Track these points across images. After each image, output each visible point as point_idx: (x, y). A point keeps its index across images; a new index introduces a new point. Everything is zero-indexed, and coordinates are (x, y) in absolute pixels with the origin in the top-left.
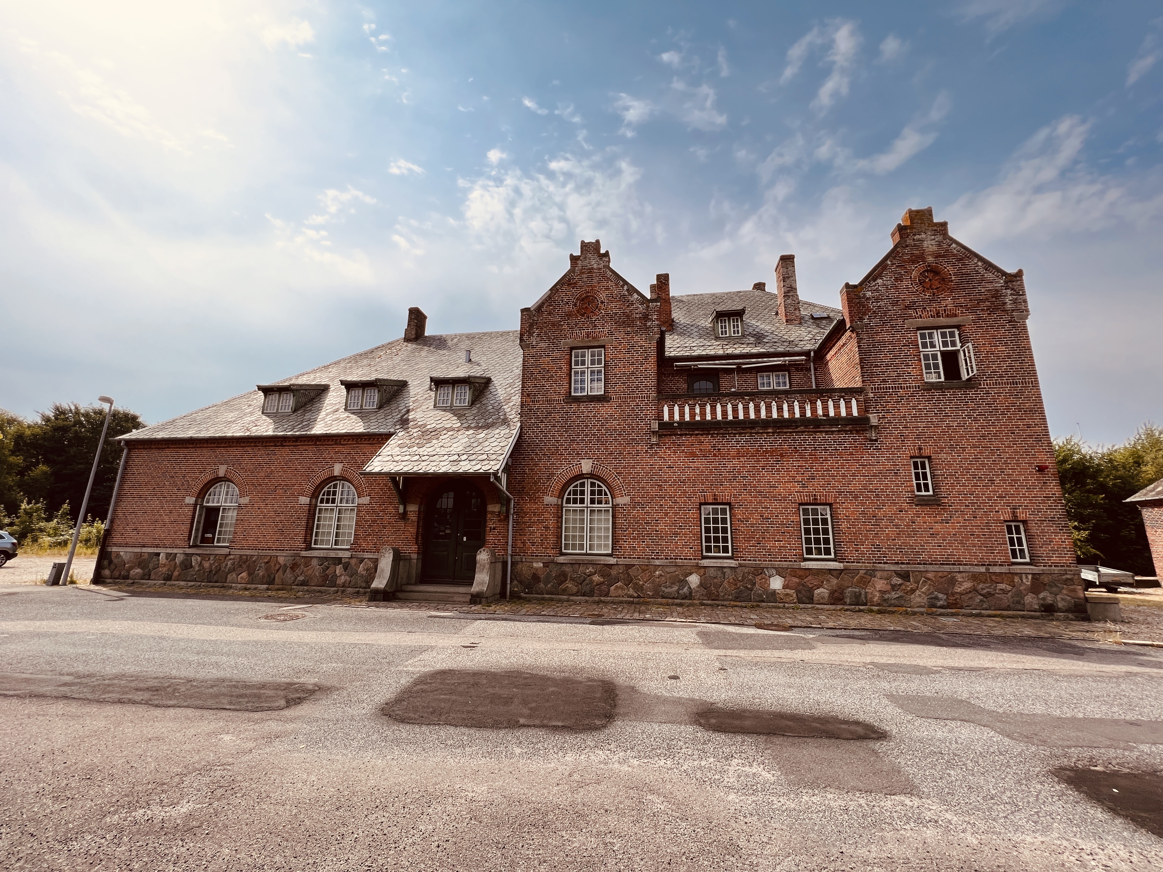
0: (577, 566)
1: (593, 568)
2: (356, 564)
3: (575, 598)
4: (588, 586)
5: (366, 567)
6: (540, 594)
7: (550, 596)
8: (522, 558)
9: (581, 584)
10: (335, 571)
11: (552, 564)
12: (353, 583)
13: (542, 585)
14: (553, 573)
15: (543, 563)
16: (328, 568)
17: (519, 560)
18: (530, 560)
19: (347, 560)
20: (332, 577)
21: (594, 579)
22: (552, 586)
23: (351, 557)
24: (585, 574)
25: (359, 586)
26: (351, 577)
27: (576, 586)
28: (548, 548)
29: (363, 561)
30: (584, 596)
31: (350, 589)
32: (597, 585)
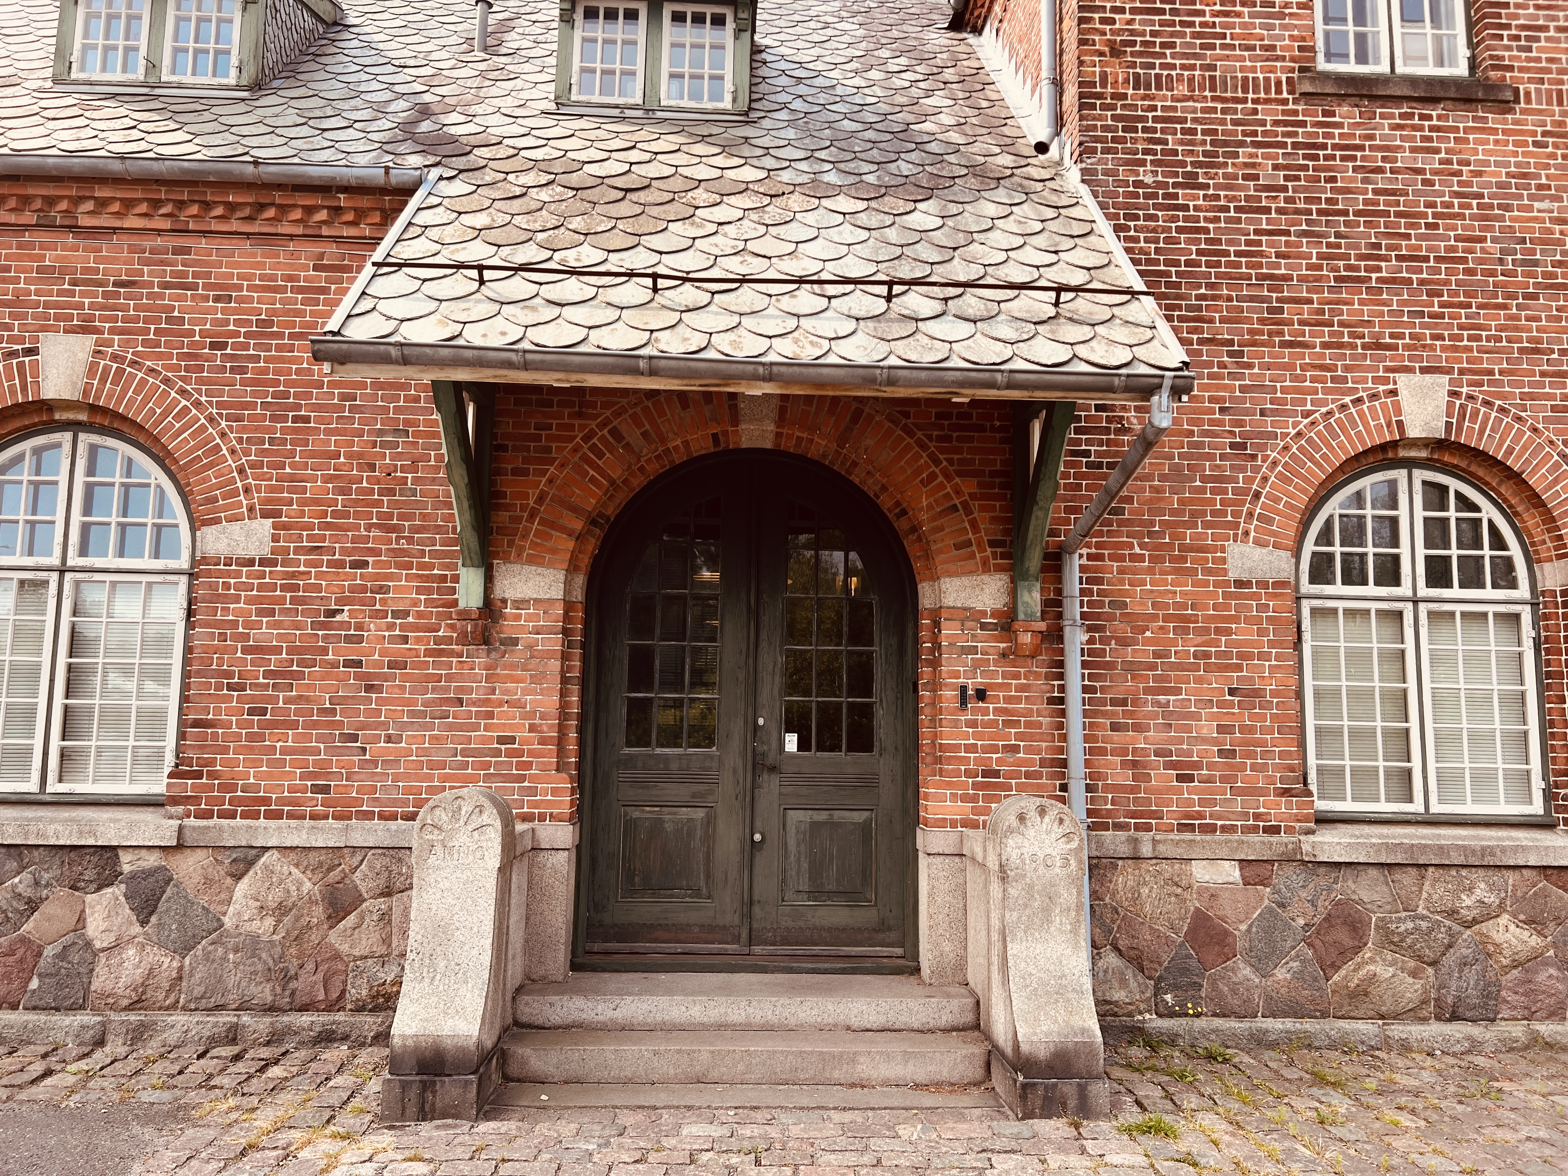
0: (1408, 878)
1: (1492, 888)
2: (208, 882)
3: (1414, 1031)
4: (1471, 975)
5: (273, 898)
6: (1240, 1017)
7: (1288, 1024)
8: (1136, 841)
9: (1433, 963)
10: (81, 920)
11: (1290, 869)
12: (195, 985)
13: (1247, 971)
14: (1294, 909)
15: (1243, 863)
16: (33, 905)
17: (1124, 850)
18: (1178, 852)
19: (152, 860)
20: (62, 955)
21: (1499, 937)
22: (1299, 976)
23: (180, 847)
24: (1452, 913)
25: (232, 998)
26: (184, 949)
27: (1414, 974)
28: (1263, 792)
29: (250, 864)
30: (1455, 1017)
31: (179, 1019)
32: (1516, 964)
